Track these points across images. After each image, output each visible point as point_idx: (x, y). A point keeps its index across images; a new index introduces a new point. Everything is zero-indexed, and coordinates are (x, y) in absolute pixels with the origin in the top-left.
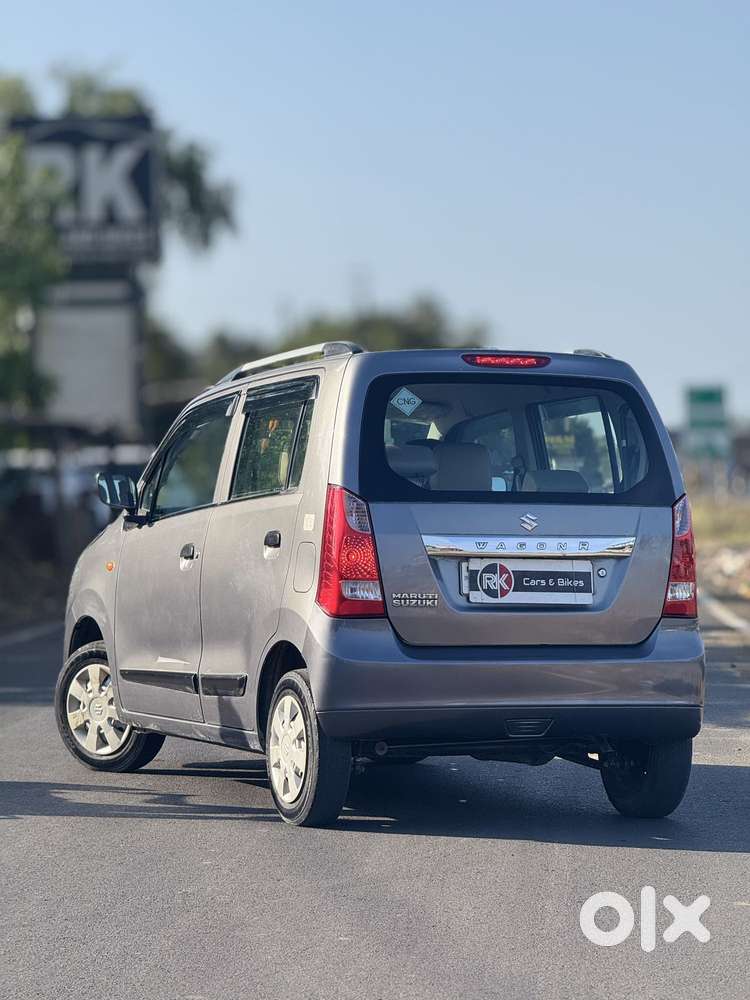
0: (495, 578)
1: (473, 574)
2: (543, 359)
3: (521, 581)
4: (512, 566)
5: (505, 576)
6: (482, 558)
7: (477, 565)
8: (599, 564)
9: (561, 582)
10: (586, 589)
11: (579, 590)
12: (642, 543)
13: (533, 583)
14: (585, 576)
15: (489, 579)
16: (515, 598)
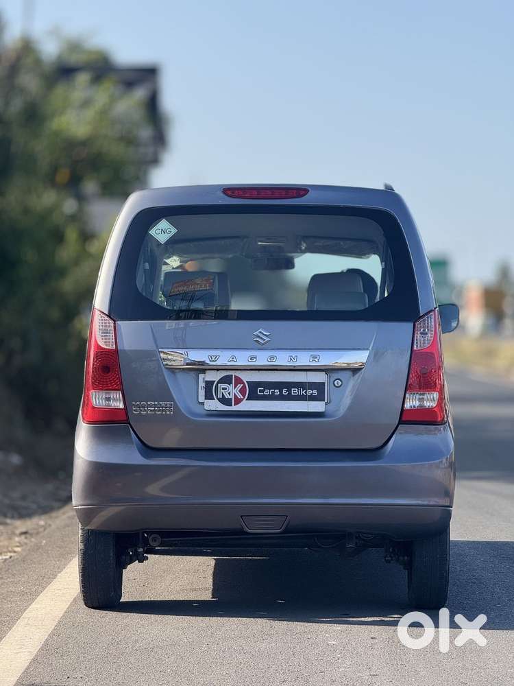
0: (230, 388)
1: (209, 385)
2: (300, 191)
3: (255, 392)
4: (247, 377)
5: (240, 386)
6: (218, 370)
7: (214, 377)
8: (335, 376)
9: (295, 392)
10: (319, 398)
11: (312, 398)
12: (376, 356)
13: (267, 392)
14: (320, 387)
15: (223, 389)
16: (247, 405)
